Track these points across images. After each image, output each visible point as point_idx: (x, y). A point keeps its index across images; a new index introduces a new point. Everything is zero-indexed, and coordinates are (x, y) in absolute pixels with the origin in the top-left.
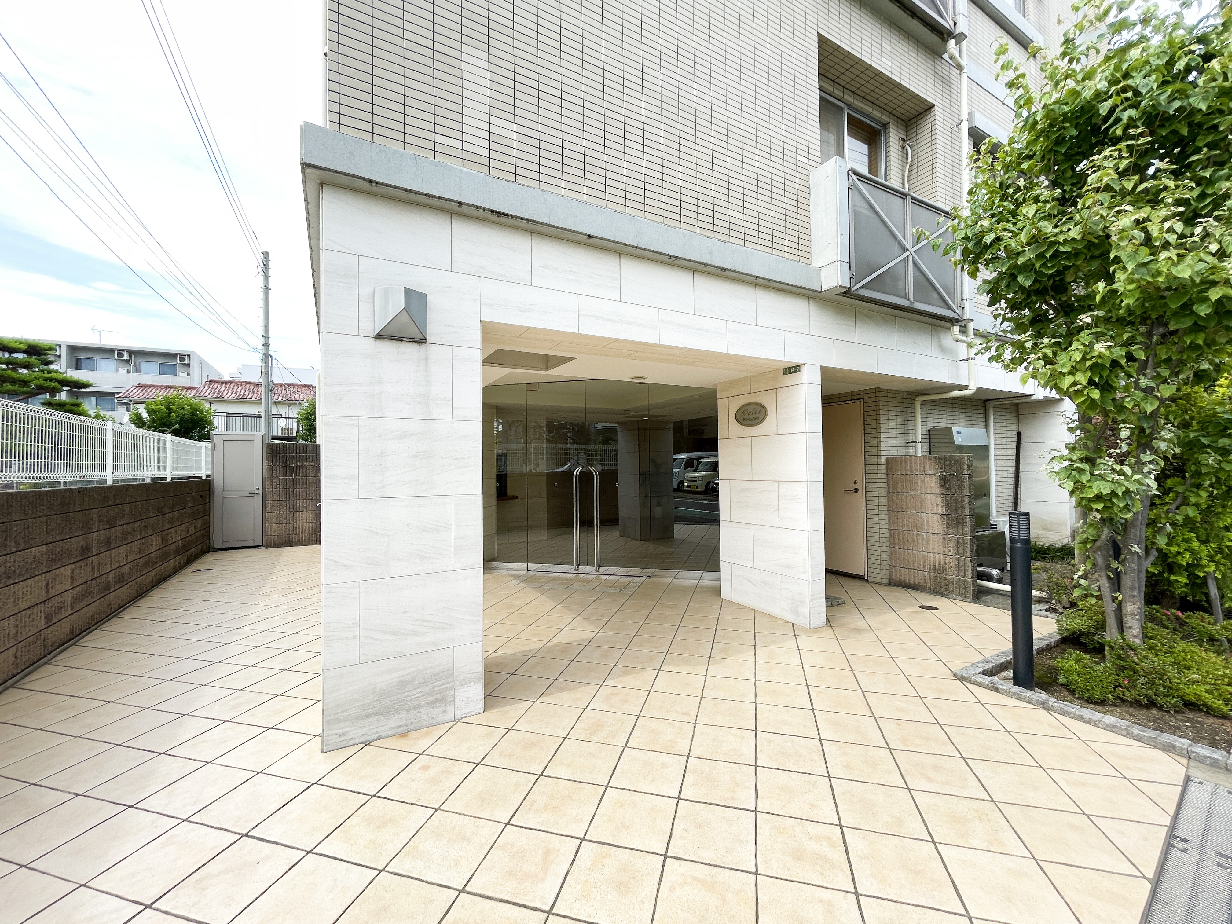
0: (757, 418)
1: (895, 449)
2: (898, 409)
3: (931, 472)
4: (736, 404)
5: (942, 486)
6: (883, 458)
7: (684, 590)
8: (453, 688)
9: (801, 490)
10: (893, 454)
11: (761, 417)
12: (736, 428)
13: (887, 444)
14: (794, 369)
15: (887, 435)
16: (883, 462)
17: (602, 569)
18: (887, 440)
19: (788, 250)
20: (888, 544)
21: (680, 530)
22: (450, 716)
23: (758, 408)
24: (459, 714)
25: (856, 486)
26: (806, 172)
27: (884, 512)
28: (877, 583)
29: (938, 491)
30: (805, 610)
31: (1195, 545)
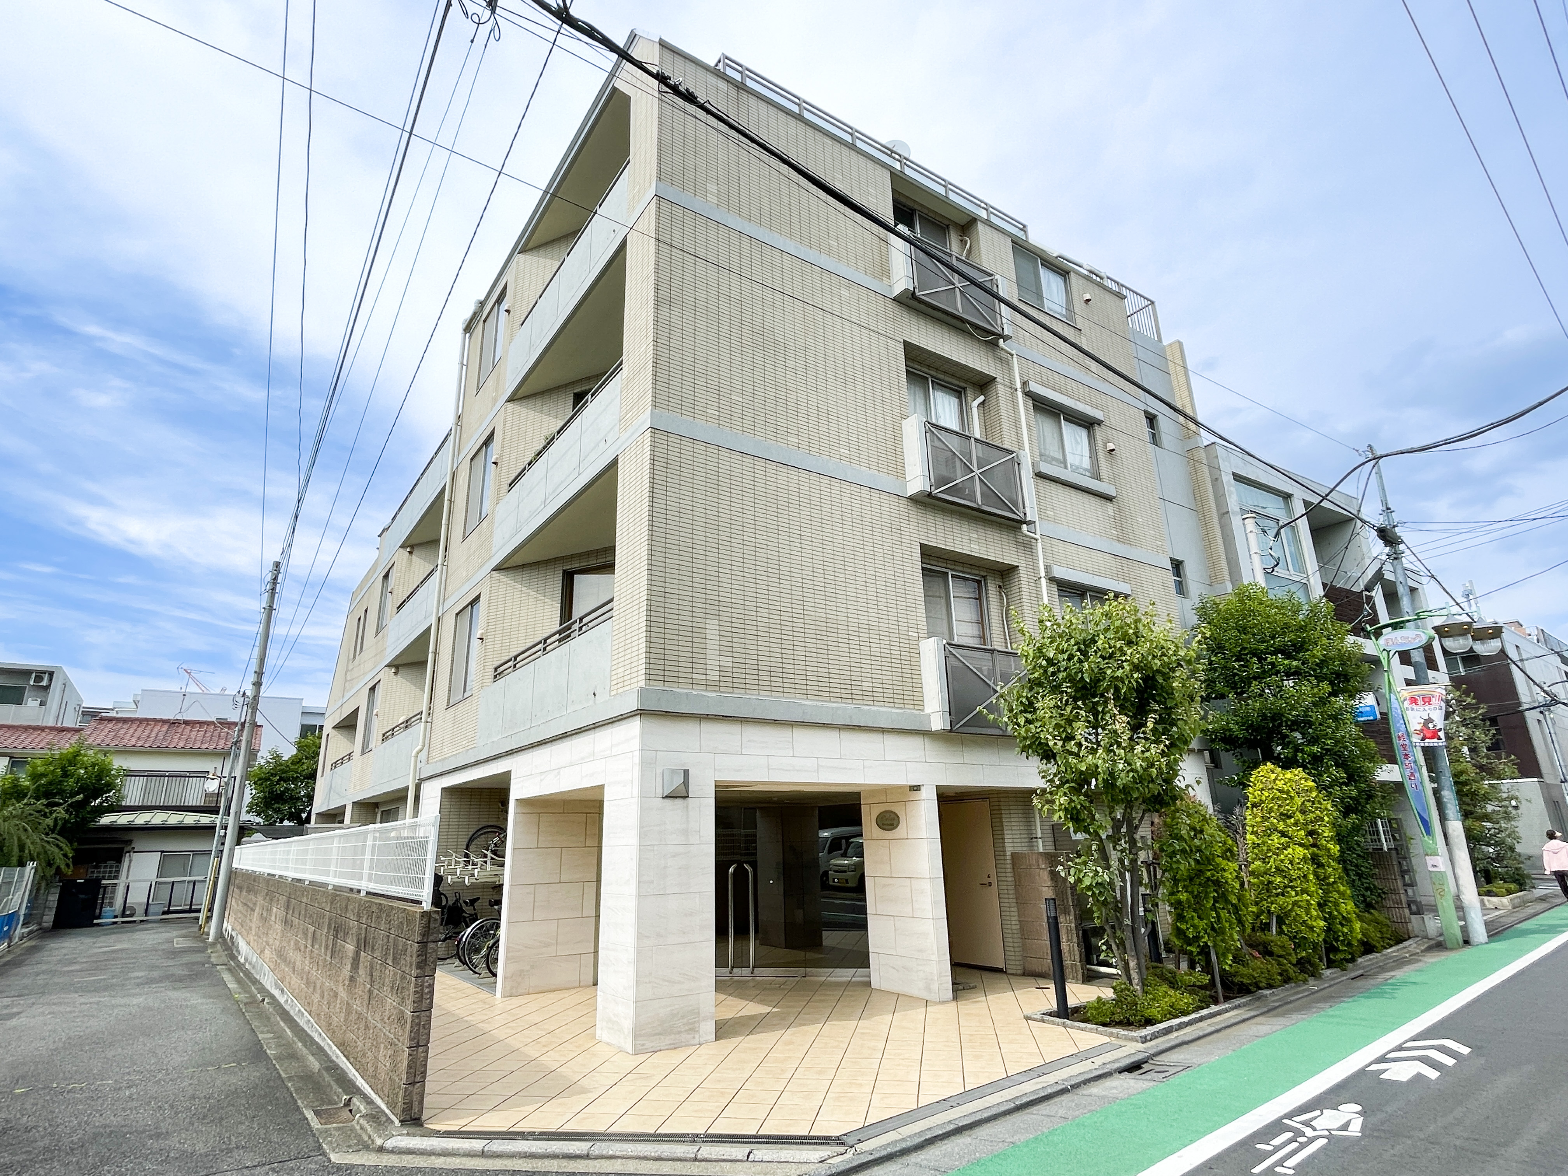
0: (892, 825)
1: (1019, 845)
2: (1020, 807)
3: (1043, 866)
4: (876, 811)
5: (1052, 879)
6: (1008, 853)
7: (838, 985)
8: (698, 1022)
9: (926, 886)
10: (1018, 849)
11: (895, 823)
12: (877, 832)
13: (1010, 840)
14: (916, 788)
15: (1010, 832)
16: (1008, 857)
17: (757, 971)
18: (1010, 836)
19: (906, 702)
20: (1019, 935)
21: (830, 938)
22: (696, 1041)
23: (893, 816)
24: (702, 1040)
25: (990, 880)
26: (916, 643)
27: (1013, 905)
28: (1013, 974)
29: (1049, 884)
30: (935, 986)
31: (1196, 921)
